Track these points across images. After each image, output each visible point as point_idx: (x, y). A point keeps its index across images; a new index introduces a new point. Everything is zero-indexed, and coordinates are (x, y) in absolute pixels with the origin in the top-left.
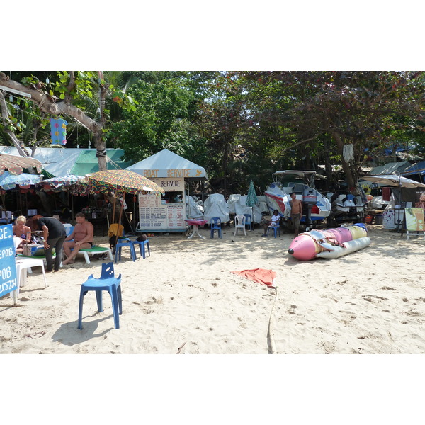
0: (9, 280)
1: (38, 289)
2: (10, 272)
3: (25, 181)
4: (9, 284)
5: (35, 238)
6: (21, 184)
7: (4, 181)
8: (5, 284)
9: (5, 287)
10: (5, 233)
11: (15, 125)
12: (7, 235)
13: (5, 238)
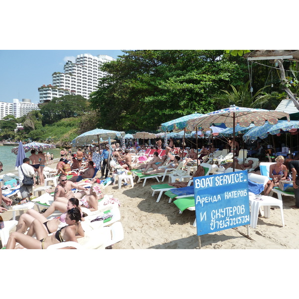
0: (242, 215)
1: (277, 226)
2: (244, 209)
3: (288, 127)
4: (242, 219)
5: (290, 175)
6: (284, 130)
7: (272, 128)
8: (239, 218)
9: (239, 220)
10: (240, 177)
11: (290, 83)
12: (242, 179)
13: (241, 181)
